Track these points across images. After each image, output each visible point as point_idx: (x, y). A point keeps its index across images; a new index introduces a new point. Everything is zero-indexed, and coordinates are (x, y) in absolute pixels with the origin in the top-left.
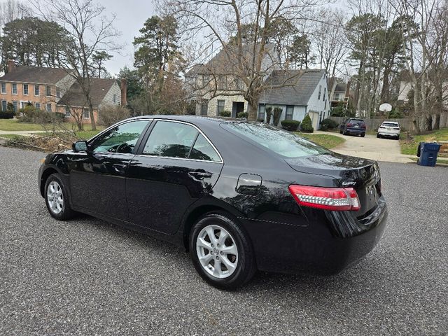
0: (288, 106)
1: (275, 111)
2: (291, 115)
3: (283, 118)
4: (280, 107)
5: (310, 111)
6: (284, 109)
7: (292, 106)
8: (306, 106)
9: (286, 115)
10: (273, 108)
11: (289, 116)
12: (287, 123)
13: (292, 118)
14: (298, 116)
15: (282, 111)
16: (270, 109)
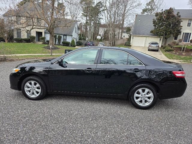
0: (64, 35)
1: (58, 37)
2: (66, 39)
3: (62, 40)
4: (60, 35)
5: (73, 38)
6: (62, 36)
7: (66, 35)
8: (72, 36)
9: (64, 39)
10: (57, 36)
11: (65, 39)
12: (65, 43)
13: (66, 40)
14: (69, 40)
15: (61, 37)
16: (56, 36)
